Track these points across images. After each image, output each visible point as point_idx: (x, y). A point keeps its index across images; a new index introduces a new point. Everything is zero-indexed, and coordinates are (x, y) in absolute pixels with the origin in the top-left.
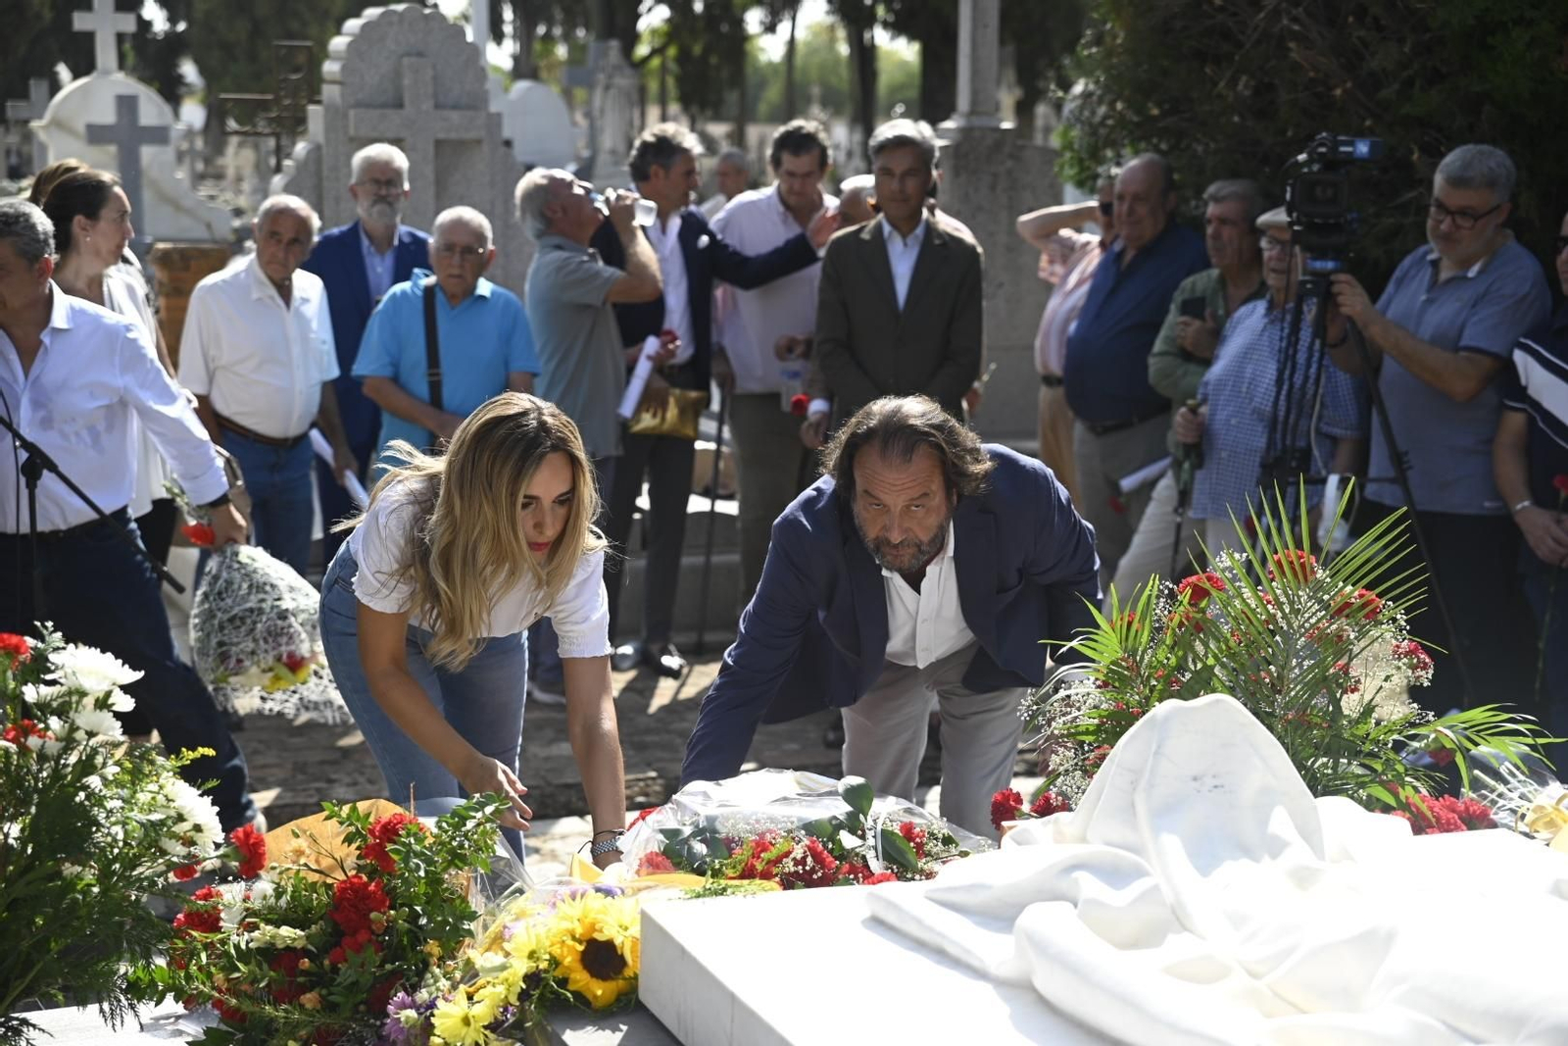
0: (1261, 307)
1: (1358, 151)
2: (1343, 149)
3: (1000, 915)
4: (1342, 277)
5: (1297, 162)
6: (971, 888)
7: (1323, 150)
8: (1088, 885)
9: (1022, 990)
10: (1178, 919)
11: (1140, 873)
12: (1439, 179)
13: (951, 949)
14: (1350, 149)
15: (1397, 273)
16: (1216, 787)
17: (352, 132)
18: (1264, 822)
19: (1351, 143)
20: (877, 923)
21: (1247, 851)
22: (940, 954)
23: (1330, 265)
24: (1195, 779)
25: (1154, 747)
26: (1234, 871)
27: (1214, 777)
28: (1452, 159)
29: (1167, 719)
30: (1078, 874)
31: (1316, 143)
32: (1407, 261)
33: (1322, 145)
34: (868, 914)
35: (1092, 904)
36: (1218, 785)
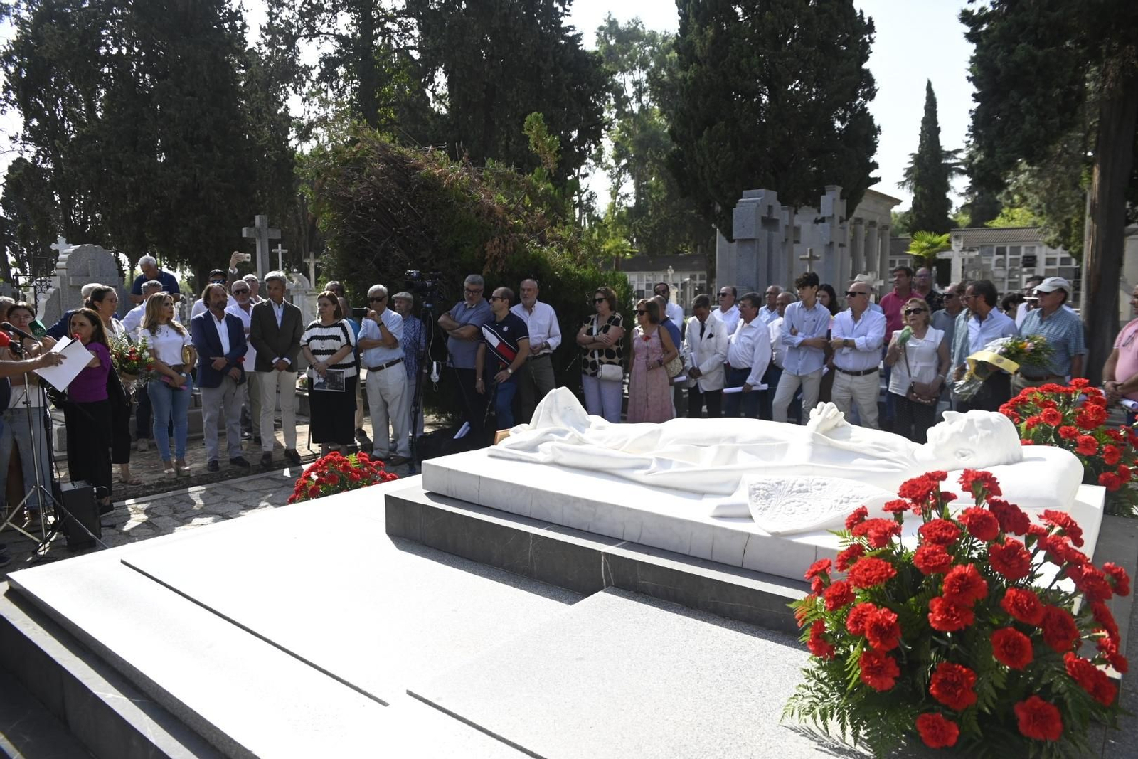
8: (556, 437)
11: (567, 432)
12: (466, 283)
17: (71, 284)
22: (520, 460)
26: (585, 430)
28: (469, 277)
29: (555, 393)
35: (559, 441)
36: (569, 409)
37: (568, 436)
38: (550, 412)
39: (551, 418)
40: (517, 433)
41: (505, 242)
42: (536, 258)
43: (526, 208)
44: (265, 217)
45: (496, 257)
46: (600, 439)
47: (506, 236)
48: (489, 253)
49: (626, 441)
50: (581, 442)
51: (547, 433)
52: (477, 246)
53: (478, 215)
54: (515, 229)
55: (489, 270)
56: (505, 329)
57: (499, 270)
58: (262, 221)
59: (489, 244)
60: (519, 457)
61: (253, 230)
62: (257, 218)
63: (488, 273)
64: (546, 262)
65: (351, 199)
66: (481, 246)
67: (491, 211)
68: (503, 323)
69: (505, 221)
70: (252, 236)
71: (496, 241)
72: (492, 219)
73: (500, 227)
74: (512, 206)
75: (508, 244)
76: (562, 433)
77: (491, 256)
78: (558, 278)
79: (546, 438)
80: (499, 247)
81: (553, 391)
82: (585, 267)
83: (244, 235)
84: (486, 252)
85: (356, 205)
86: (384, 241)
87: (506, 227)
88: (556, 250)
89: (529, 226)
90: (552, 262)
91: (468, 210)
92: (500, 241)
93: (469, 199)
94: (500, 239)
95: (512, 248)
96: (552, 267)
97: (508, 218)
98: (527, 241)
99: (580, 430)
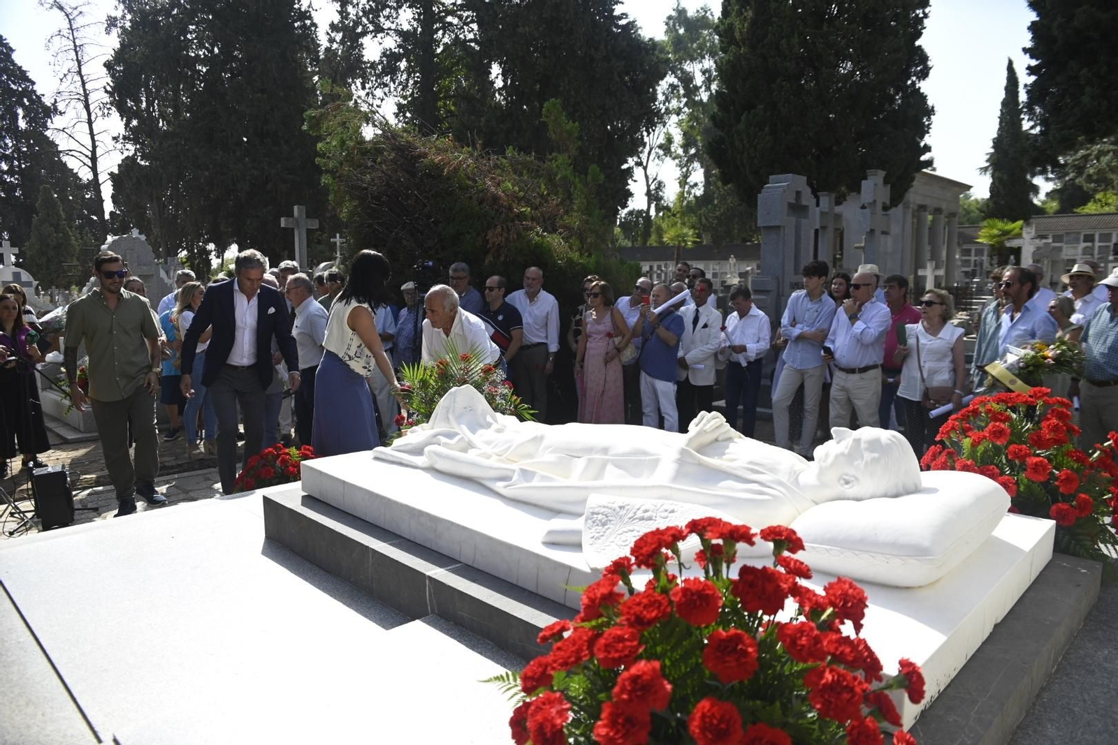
1: (430, 264)
2: (426, 264)
3: (418, 451)
6: (406, 445)
8: (443, 439)
9: (432, 470)
11: (456, 434)
12: (450, 272)
13: (404, 462)
18: (485, 419)
19: (427, 262)
20: (376, 458)
21: (482, 427)
22: (401, 464)
26: (481, 432)
28: (453, 266)
29: (455, 392)
33: (420, 263)
35: (445, 445)
36: (471, 409)
37: (456, 438)
38: (448, 412)
39: (448, 418)
41: (509, 230)
42: (539, 246)
43: (542, 196)
44: (303, 208)
45: (498, 244)
46: (488, 443)
47: (510, 224)
48: (491, 242)
49: (509, 447)
51: (435, 436)
52: (478, 235)
53: (481, 203)
54: (521, 216)
56: (500, 318)
57: (502, 259)
58: (300, 211)
59: (490, 234)
60: (400, 460)
61: (291, 220)
62: (296, 208)
63: (490, 261)
64: (550, 250)
65: (366, 189)
66: (483, 235)
67: (495, 199)
68: (497, 313)
69: (510, 209)
70: (290, 226)
71: (499, 229)
72: (496, 207)
73: (503, 216)
74: (522, 194)
75: (511, 233)
76: (450, 436)
77: (493, 245)
78: (561, 267)
80: (501, 235)
82: (590, 256)
83: (283, 225)
84: (488, 240)
85: (371, 194)
86: (396, 230)
87: (511, 215)
88: (563, 238)
89: (542, 213)
90: (555, 251)
91: (471, 198)
92: (502, 229)
93: (473, 187)
94: (502, 227)
95: (515, 236)
96: (555, 255)
97: (514, 205)
98: (531, 229)
99: (474, 431)
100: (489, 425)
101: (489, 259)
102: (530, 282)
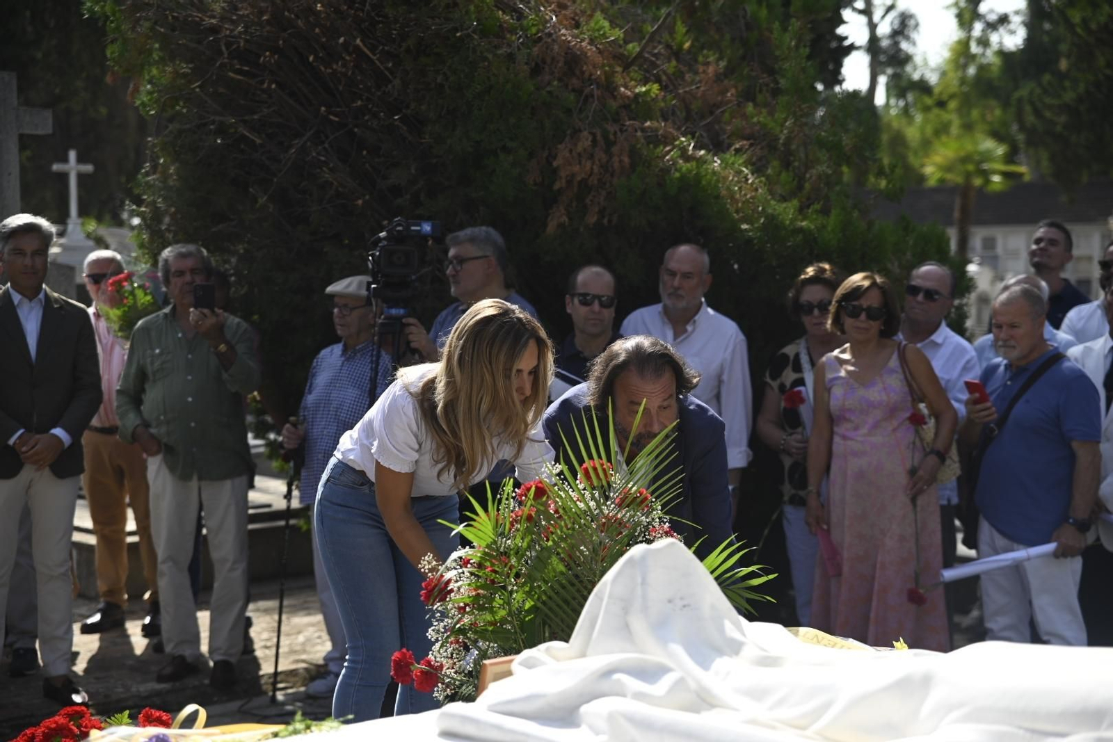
0: (337, 349)
1: (424, 230)
2: (413, 228)
3: (560, 715)
4: (411, 320)
5: (379, 237)
6: (529, 698)
7: (400, 228)
8: (633, 683)
10: (704, 700)
11: (664, 670)
14: (418, 228)
15: (440, 318)
16: (684, 606)
19: (419, 225)
23: (402, 311)
24: (670, 601)
25: (639, 580)
27: (682, 599)
29: (644, 558)
30: (616, 676)
31: (395, 224)
32: (444, 313)
33: (400, 225)
34: (437, 731)
35: (639, 696)
36: (686, 604)
37: (667, 681)
38: (626, 611)
39: (627, 626)
40: (530, 667)
41: (609, 144)
42: (690, 186)
43: (677, 54)
44: (11, 78)
45: (583, 183)
46: (757, 694)
47: (611, 128)
48: (563, 174)
49: (826, 706)
50: (703, 701)
51: (608, 673)
52: (532, 156)
53: (536, 70)
54: (639, 109)
55: (565, 219)
57: (592, 219)
59: (563, 151)
63: (561, 226)
64: (718, 197)
65: (214, 30)
66: (546, 154)
67: (573, 60)
69: (610, 88)
71: (585, 142)
72: (575, 82)
73: (595, 105)
74: (633, 48)
75: (615, 149)
76: (648, 673)
77: (569, 182)
78: (749, 241)
79: (605, 685)
80: (592, 157)
81: (637, 550)
82: (825, 212)
84: (555, 171)
85: (228, 45)
86: (297, 142)
87: (614, 105)
88: (746, 164)
89: (683, 100)
90: (732, 197)
91: (511, 57)
92: (594, 141)
93: (513, 31)
94: (594, 135)
95: (626, 160)
96: (732, 209)
97: (619, 79)
98: (668, 140)
99: (705, 664)
100: (735, 648)
101: (557, 218)
102: (676, 282)
